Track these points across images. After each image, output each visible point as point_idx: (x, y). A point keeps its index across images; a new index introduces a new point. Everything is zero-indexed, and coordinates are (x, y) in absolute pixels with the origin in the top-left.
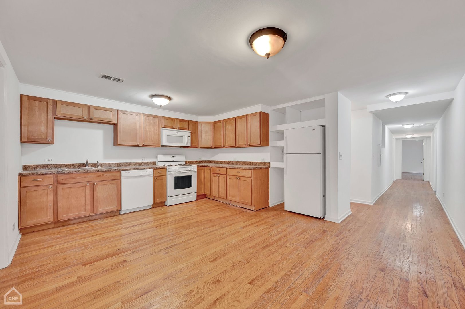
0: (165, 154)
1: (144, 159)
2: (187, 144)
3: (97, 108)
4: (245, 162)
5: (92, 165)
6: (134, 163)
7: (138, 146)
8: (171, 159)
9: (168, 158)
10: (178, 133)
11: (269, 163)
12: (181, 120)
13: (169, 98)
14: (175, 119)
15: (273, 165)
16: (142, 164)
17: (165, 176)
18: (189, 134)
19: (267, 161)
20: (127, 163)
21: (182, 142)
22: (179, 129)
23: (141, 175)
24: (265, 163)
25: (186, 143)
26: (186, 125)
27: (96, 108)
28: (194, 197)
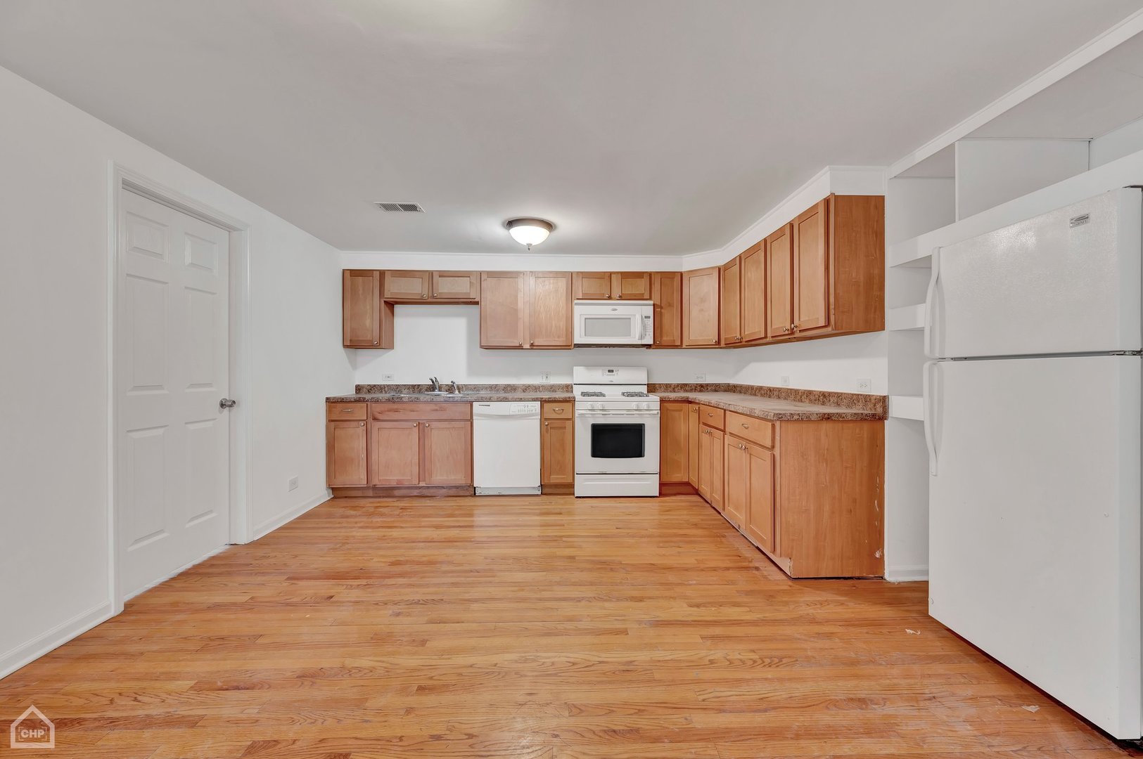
0: (590, 365)
1: (545, 377)
2: (641, 337)
3: (445, 275)
4: (810, 393)
5: (447, 388)
6: (523, 385)
7: (520, 347)
8: (607, 378)
9: (599, 375)
10: (615, 310)
11: (884, 400)
12: (626, 276)
13: (549, 225)
14: (611, 274)
15: (899, 408)
16: (541, 388)
17: (572, 420)
18: (649, 311)
19: (878, 390)
20: (509, 385)
21: (628, 334)
22: (621, 298)
23: (511, 413)
24: (867, 398)
25: (637, 336)
26: (642, 286)
27: (443, 274)
28: (651, 486)
